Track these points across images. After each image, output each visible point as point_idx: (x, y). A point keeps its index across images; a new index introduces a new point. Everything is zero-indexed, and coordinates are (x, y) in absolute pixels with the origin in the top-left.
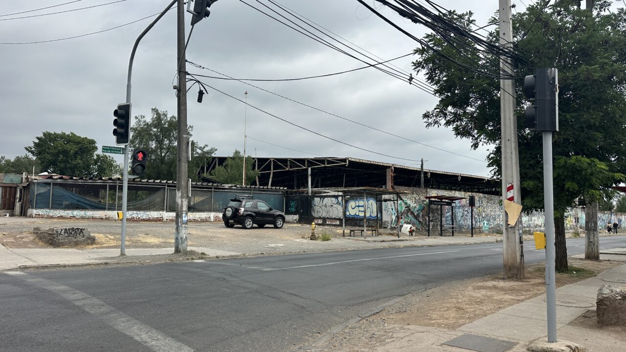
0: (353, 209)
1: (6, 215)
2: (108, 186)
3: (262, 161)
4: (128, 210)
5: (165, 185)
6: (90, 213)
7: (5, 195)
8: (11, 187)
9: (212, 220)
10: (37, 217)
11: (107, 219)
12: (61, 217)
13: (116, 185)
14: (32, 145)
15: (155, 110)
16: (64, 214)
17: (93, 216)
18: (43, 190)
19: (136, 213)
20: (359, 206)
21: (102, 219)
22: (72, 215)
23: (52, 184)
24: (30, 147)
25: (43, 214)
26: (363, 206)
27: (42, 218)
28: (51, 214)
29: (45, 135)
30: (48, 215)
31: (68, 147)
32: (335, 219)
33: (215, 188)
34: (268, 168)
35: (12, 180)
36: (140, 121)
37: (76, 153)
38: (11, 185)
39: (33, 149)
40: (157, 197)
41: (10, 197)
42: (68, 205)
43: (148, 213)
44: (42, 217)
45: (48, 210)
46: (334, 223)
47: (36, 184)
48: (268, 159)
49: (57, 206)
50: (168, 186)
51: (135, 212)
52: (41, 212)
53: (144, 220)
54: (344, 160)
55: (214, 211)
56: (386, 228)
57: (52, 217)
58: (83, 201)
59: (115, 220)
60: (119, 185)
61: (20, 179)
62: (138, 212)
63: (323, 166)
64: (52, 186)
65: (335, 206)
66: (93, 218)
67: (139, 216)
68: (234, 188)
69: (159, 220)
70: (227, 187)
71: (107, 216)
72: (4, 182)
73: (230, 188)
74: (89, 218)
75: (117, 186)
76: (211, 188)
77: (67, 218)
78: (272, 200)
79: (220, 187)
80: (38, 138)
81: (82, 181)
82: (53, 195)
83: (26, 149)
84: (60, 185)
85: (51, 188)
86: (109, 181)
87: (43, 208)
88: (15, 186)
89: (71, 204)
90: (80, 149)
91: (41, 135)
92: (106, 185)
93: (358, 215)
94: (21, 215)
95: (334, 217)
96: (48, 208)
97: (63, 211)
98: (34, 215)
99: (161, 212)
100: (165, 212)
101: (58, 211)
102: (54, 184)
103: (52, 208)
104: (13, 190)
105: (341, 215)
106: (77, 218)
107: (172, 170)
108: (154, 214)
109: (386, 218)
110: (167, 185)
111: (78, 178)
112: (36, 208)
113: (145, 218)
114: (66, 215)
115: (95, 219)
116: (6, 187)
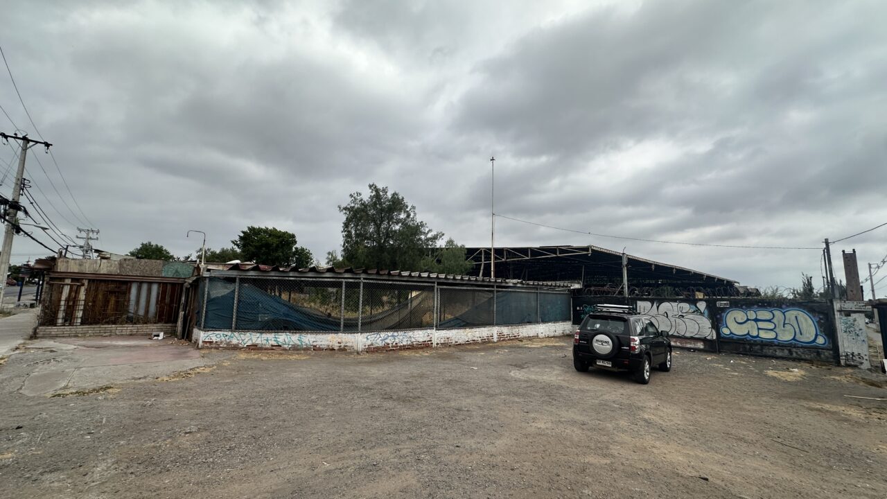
0: (740, 324)
1: (158, 336)
2: (344, 284)
3: (471, 251)
5: (434, 283)
6: (309, 339)
7: (163, 298)
8: (173, 285)
9: (495, 340)
10: (208, 348)
11: (343, 350)
12: (254, 348)
13: (359, 283)
14: (237, 238)
15: (374, 187)
16: (258, 341)
17: (315, 344)
18: (220, 291)
19: (393, 336)
20: (756, 320)
21: (333, 349)
22: (275, 343)
23: (237, 280)
24: (236, 241)
25: (218, 340)
27: (217, 348)
28: (235, 341)
29: (249, 228)
30: (228, 344)
31: (270, 241)
33: (498, 287)
34: (478, 259)
35: (177, 271)
36: (356, 199)
38: (175, 281)
41: (172, 301)
42: (267, 322)
43: (410, 334)
44: (217, 346)
45: (229, 333)
47: (207, 280)
48: (477, 249)
49: (245, 324)
50: (439, 284)
51: (390, 334)
52: (214, 336)
53: (404, 348)
54: (586, 249)
55: (497, 324)
57: (236, 348)
59: (358, 353)
60: (364, 283)
61: (191, 271)
62: (396, 334)
63: (555, 256)
64: (237, 284)
66: (316, 349)
67: (397, 341)
69: (426, 346)
71: (342, 345)
72: (163, 275)
74: (307, 349)
75: (362, 285)
76: (493, 287)
77: (266, 349)
81: (296, 274)
82: (239, 301)
84: (254, 282)
85: (237, 288)
86: (346, 275)
87: (219, 329)
88: (178, 282)
89: (273, 321)
90: (281, 242)
92: (341, 283)
93: (758, 336)
94: (183, 338)
95: (688, 335)
96: (229, 328)
97: (258, 335)
98: (201, 343)
99: (429, 331)
100: (434, 331)
101: (248, 334)
102: (243, 280)
103: (237, 329)
104: (176, 288)
105: (707, 333)
106: (285, 350)
108: (419, 336)
110: (436, 281)
111: (288, 270)
112: (207, 328)
113: (405, 343)
114: (264, 342)
115: (320, 349)
116: (166, 283)
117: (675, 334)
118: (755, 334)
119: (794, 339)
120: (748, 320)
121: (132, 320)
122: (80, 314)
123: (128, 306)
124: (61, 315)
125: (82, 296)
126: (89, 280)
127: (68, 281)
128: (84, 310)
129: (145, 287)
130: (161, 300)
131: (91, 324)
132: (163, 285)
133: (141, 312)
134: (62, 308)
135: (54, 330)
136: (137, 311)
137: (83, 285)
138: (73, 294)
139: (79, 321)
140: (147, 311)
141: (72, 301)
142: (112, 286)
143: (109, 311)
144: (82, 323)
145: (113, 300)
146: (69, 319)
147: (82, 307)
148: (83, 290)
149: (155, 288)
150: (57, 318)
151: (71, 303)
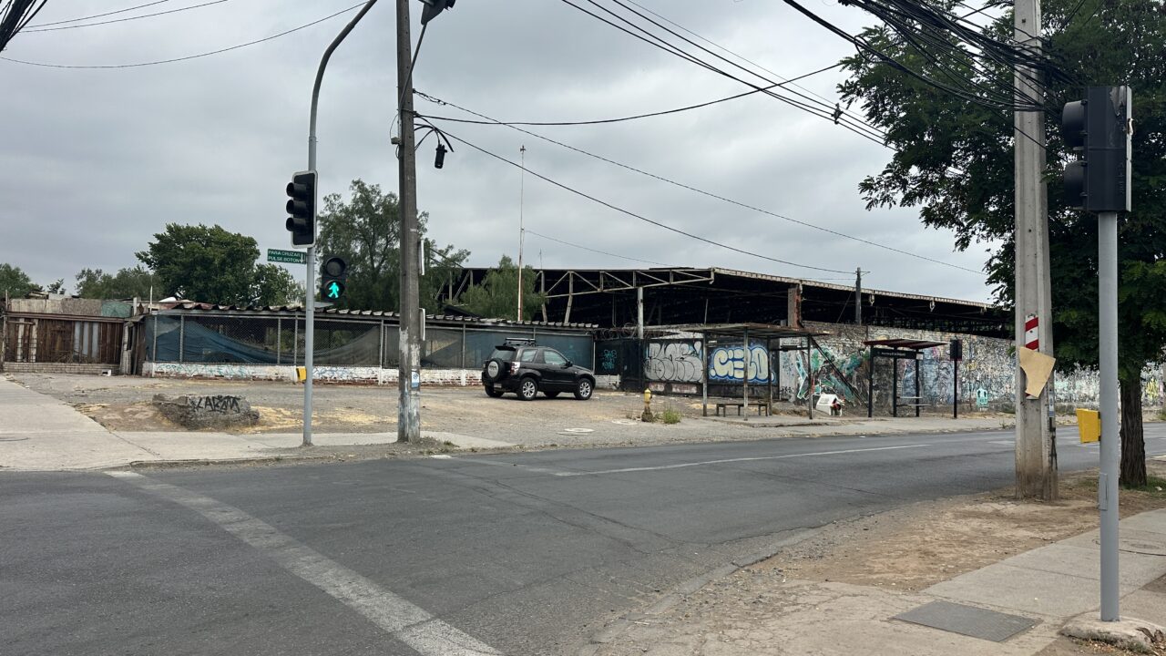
0: (723, 364)
1: (107, 373)
2: (279, 322)
3: (552, 275)
4: (316, 363)
5: (380, 321)
6: (249, 370)
7: (105, 339)
8: (113, 324)
9: (464, 383)
10: (160, 377)
11: (280, 380)
12: (200, 377)
13: (294, 320)
14: (148, 249)
15: (359, 185)
16: (204, 372)
17: (254, 375)
18: (167, 329)
19: (331, 370)
20: (734, 360)
21: (271, 380)
22: (218, 374)
23: (182, 318)
24: (144, 253)
25: (168, 370)
26: (741, 360)
27: (168, 378)
28: (182, 372)
29: (170, 229)
30: (177, 374)
31: (210, 252)
32: (689, 383)
33: (467, 326)
34: (563, 288)
35: (115, 311)
36: (333, 205)
37: (223, 263)
38: (113, 320)
39: (150, 257)
40: (366, 342)
41: (112, 342)
42: (211, 355)
43: (351, 370)
44: (167, 376)
45: (178, 365)
46: (686, 391)
47: (156, 319)
48: (563, 272)
49: (192, 356)
50: (386, 322)
51: (328, 368)
52: (165, 367)
53: (344, 383)
54: (706, 273)
55: (467, 367)
56: (787, 400)
57: (184, 377)
58: (238, 348)
59: (294, 383)
60: (299, 321)
61: (128, 310)
62: (334, 369)
63: (667, 283)
64: (182, 321)
65: (689, 359)
66: (255, 379)
67: (336, 375)
68: (501, 325)
69: (371, 382)
70: (490, 324)
71: (279, 376)
72: (102, 315)
73: (495, 326)
74: (247, 379)
75: (297, 322)
76: (461, 326)
77: (210, 379)
78: (571, 347)
79: (477, 324)
80: (158, 237)
81: (235, 312)
82: (185, 337)
83: (139, 256)
84: (197, 319)
85: (182, 324)
86: (281, 313)
87: (169, 361)
88: (120, 321)
89: (216, 354)
90: (230, 255)
91: (164, 231)
92: (277, 320)
93: (733, 377)
94: (132, 373)
95: (686, 379)
96: (177, 360)
97: (203, 366)
98: (154, 374)
99: (374, 369)
100: (380, 369)
101: (194, 365)
102: (187, 319)
103: (185, 361)
104: (117, 328)
105: (699, 376)
106: (227, 379)
107: (392, 292)
108: (362, 372)
109: (786, 381)
110: (383, 319)
111: (228, 308)
112: (158, 360)
113: (345, 378)
114: (209, 373)
115: (259, 379)
116: (106, 323)
117: (677, 379)
118: (731, 375)
119: (756, 378)
120: (728, 359)
121: (78, 360)
122: (34, 352)
123: (73, 346)
124: (19, 352)
125: (34, 335)
126: (39, 319)
127: (22, 321)
128: (37, 348)
129: (87, 327)
130: (102, 339)
131: (44, 361)
132: (103, 324)
133: (85, 352)
134: (20, 346)
135: (16, 366)
136: (81, 351)
137: (34, 324)
138: (27, 333)
139: (34, 358)
140: (90, 351)
141: (27, 338)
142: (58, 327)
143: (57, 350)
144: (37, 361)
145: (59, 339)
146: (26, 356)
147: (35, 346)
148: (34, 328)
149: (96, 327)
150: (16, 355)
151: (26, 342)
